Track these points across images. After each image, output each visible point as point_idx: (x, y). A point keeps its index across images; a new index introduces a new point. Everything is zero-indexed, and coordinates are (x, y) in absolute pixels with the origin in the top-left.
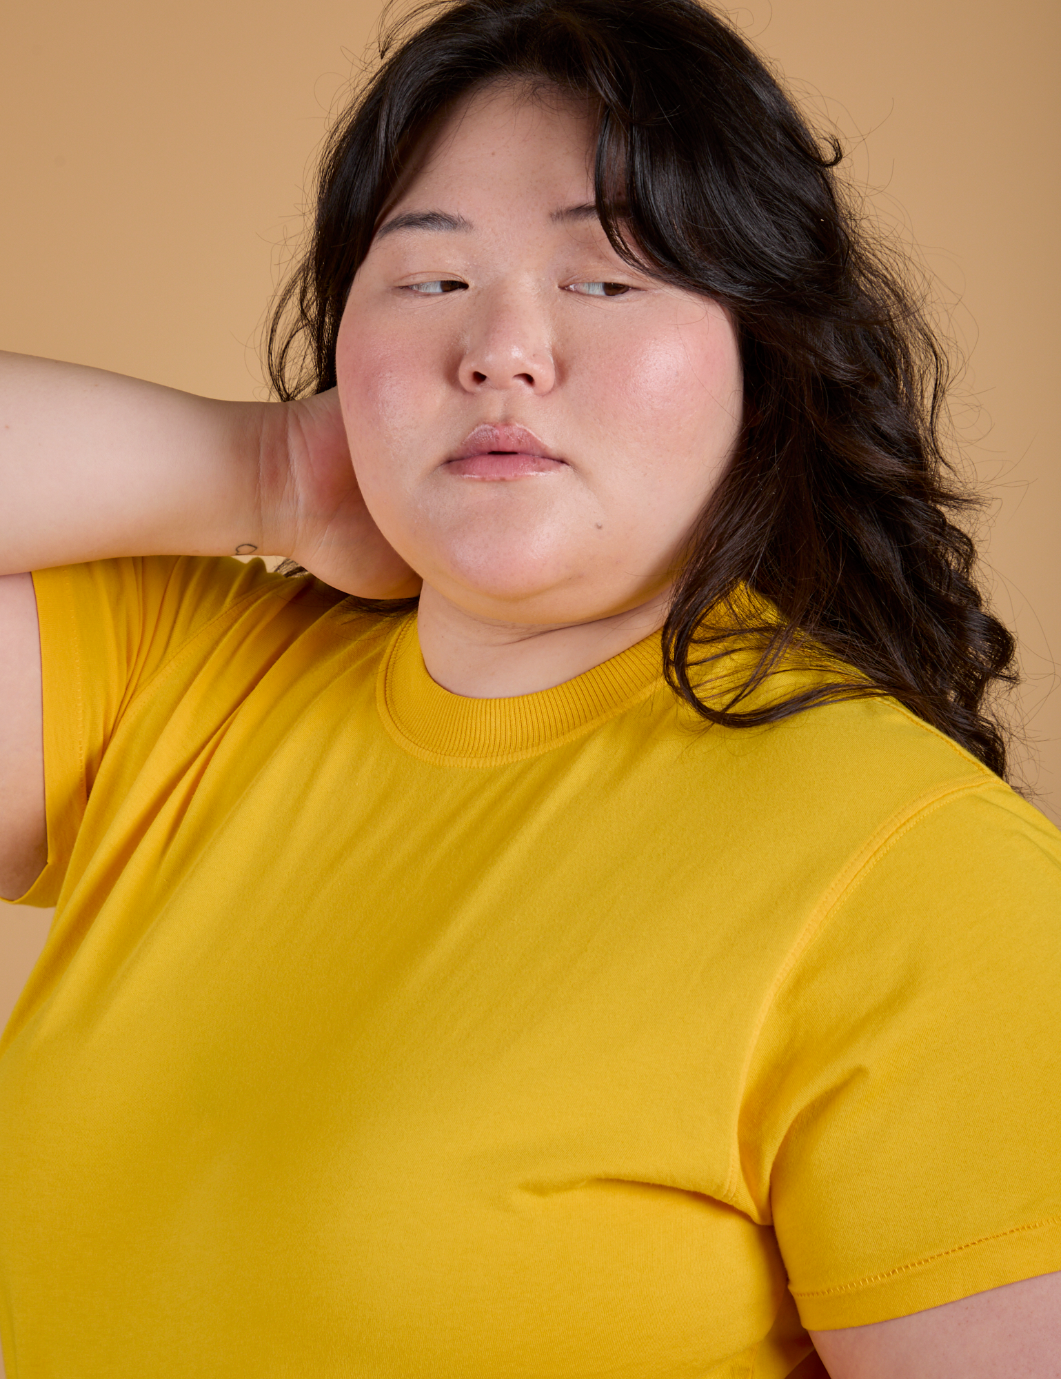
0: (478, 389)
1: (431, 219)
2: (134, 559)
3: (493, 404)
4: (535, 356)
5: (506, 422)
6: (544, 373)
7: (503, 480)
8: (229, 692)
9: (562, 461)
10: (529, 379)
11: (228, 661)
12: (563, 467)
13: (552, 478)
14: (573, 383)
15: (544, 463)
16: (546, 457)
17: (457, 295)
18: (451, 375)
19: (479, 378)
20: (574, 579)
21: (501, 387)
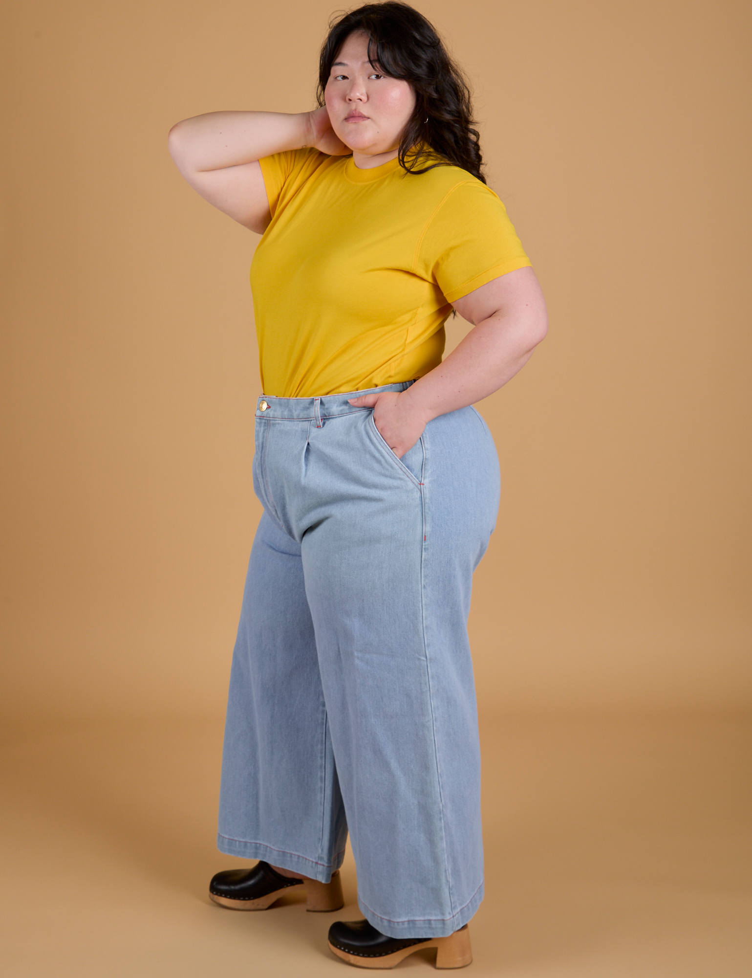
0: (351, 102)
1: (340, 64)
2: (283, 152)
3: (353, 106)
4: (362, 95)
5: (355, 110)
6: (364, 98)
7: (355, 122)
8: (308, 173)
9: (369, 118)
10: (361, 100)
11: (308, 167)
12: (369, 119)
13: (367, 122)
14: (370, 100)
15: (364, 119)
16: (365, 117)
17: (346, 81)
18: (345, 100)
19: (350, 100)
20: (375, 145)
21: (355, 102)
